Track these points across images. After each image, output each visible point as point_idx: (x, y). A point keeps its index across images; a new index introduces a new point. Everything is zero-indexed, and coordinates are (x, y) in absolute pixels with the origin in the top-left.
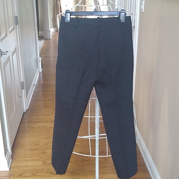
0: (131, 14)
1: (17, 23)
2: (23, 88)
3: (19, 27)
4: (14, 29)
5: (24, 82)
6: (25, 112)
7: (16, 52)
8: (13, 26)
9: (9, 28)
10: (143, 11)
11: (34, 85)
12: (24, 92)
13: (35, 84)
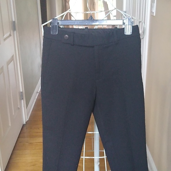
0: (140, 22)
1: (14, 29)
2: (23, 99)
3: (18, 33)
4: (10, 35)
5: (24, 92)
6: (25, 124)
7: (13, 61)
8: (9, 33)
9: (4, 36)
10: (154, 15)
11: (37, 93)
12: (23, 102)
13: (39, 92)
